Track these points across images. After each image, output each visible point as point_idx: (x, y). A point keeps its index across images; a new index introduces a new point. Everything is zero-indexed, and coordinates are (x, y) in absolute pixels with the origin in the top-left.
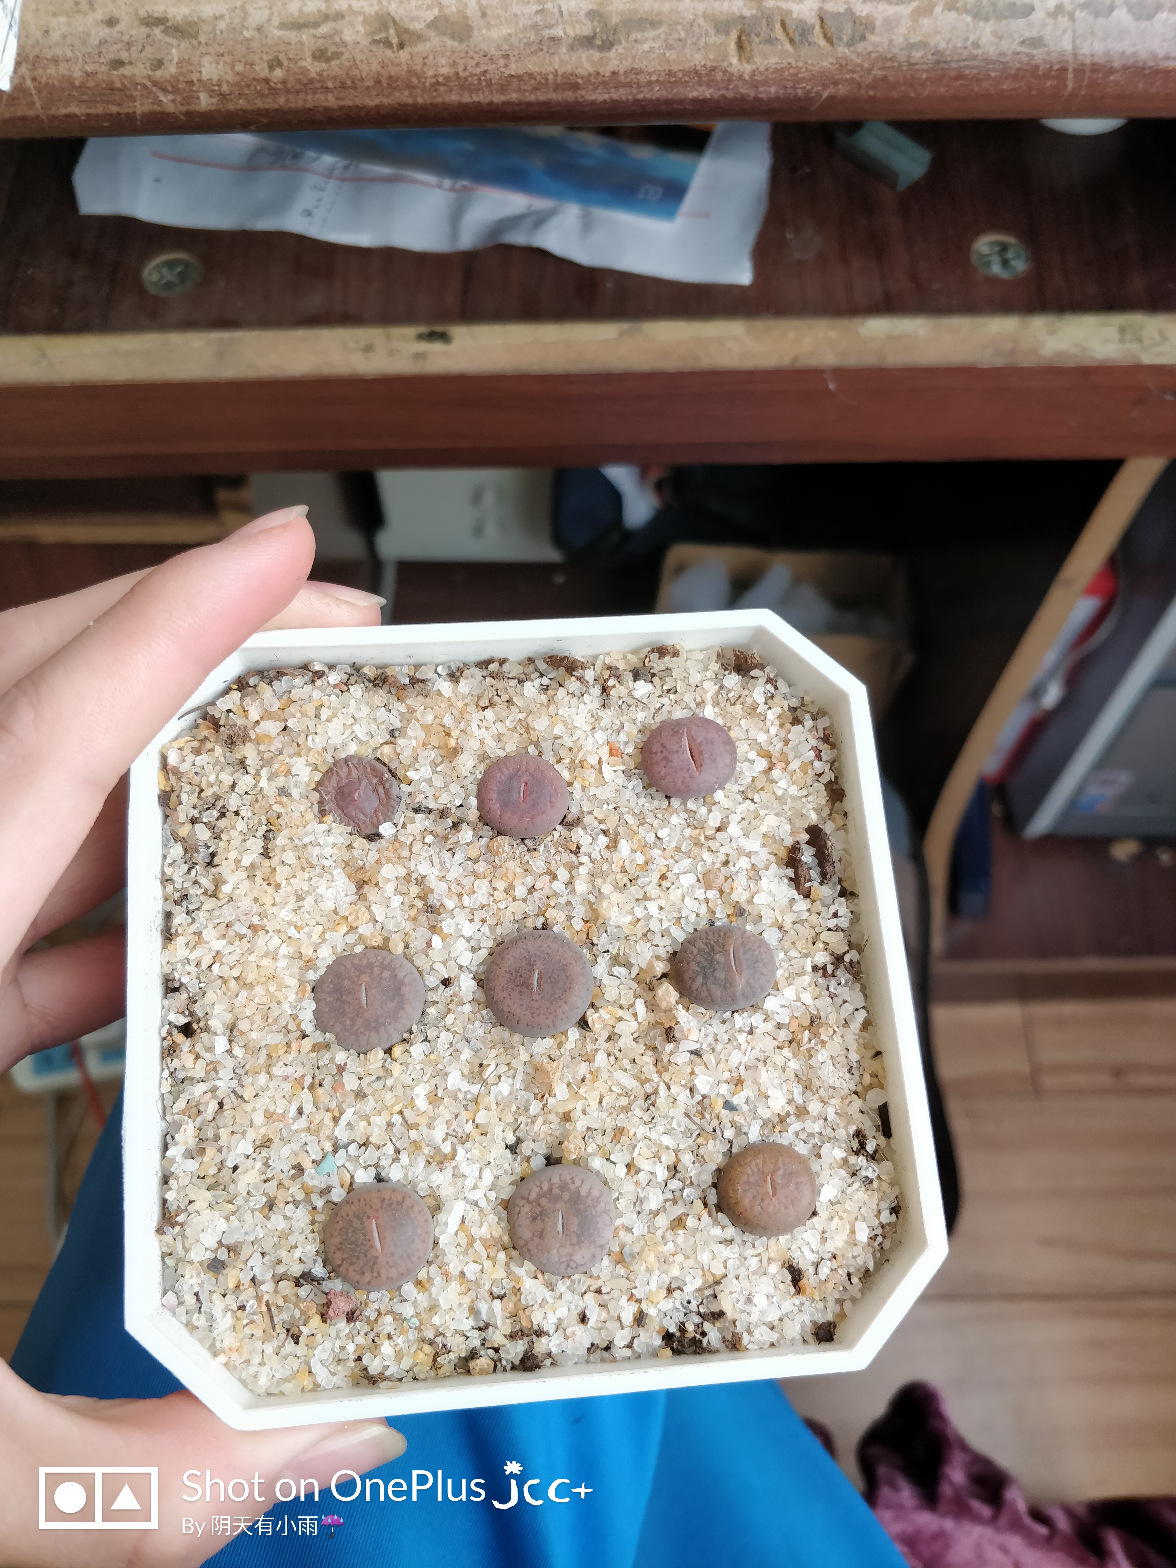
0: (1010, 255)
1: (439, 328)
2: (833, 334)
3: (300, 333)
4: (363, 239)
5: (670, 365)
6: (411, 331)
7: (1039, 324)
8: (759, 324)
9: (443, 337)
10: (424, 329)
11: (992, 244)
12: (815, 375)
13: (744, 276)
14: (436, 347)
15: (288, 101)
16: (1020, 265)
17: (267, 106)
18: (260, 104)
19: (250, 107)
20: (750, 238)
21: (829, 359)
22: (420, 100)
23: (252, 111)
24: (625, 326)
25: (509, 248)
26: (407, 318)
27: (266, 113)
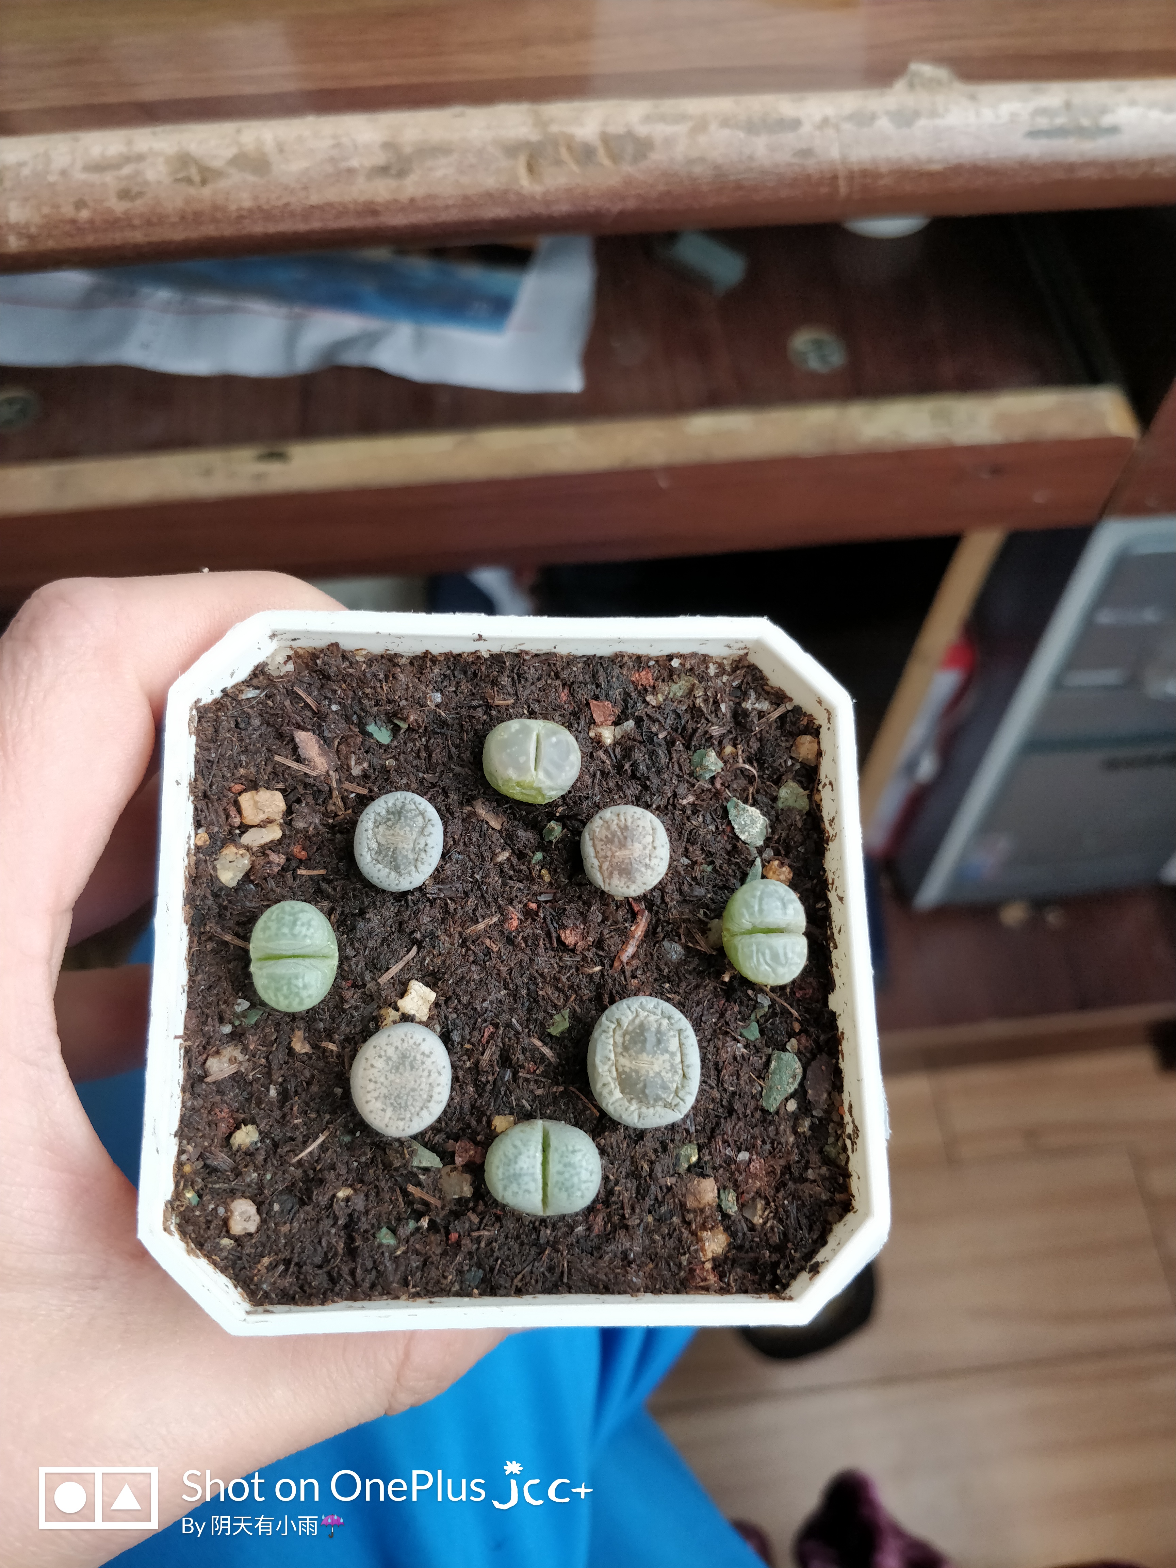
0: (827, 351)
1: (277, 448)
2: (660, 435)
4: (201, 365)
5: (506, 471)
6: (250, 452)
7: (856, 411)
8: (591, 428)
9: (281, 456)
10: (263, 449)
11: (809, 341)
12: (645, 474)
13: (574, 384)
14: (275, 467)
15: (96, 239)
16: (837, 359)
17: (76, 245)
18: (68, 243)
20: (578, 346)
21: (658, 457)
23: (61, 251)
24: (459, 436)
25: (343, 370)
26: (246, 439)
27: (76, 251)
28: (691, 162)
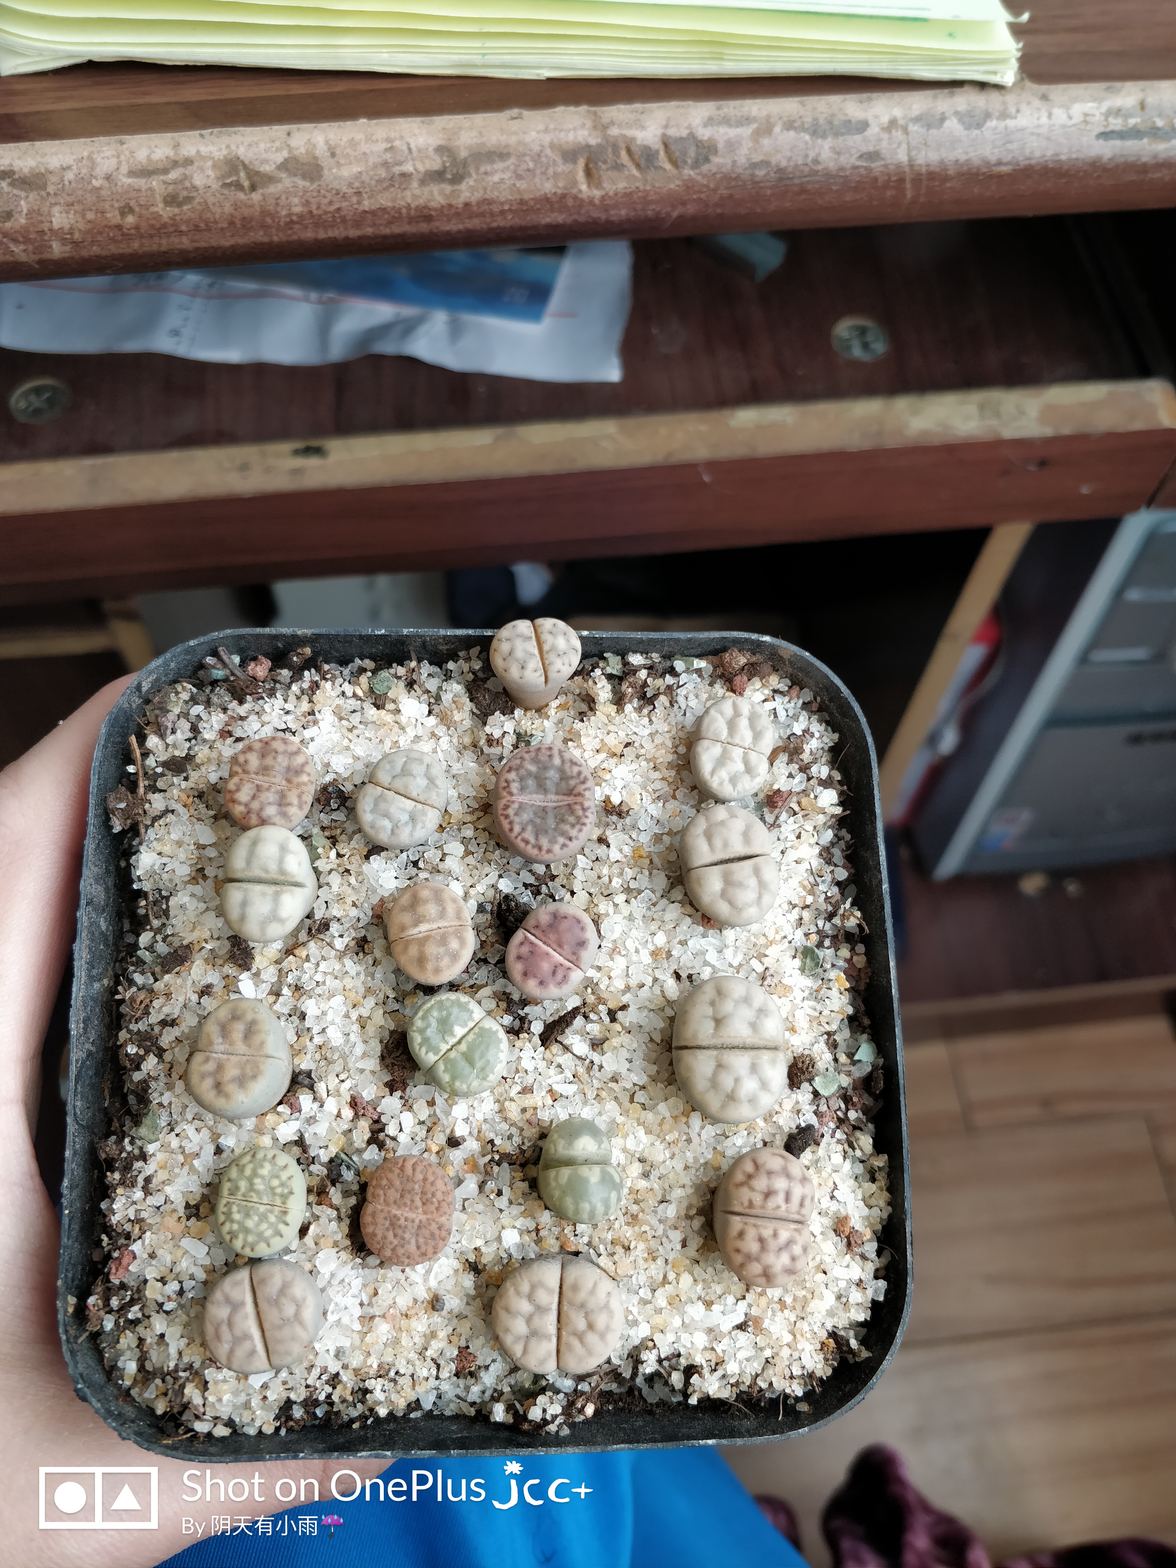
0: (869, 338)
1: (314, 443)
2: (703, 428)
3: (174, 455)
4: (233, 355)
5: (547, 467)
6: (286, 447)
7: (902, 404)
8: (631, 422)
9: (318, 451)
10: (299, 445)
11: (850, 328)
12: (689, 469)
13: (613, 374)
14: (313, 462)
15: (142, 245)
16: (880, 347)
17: (121, 251)
18: (114, 249)
19: (104, 253)
20: (616, 334)
21: (701, 453)
22: (276, 239)
23: (107, 256)
24: (499, 431)
25: (378, 359)
26: (281, 434)
27: (121, 257)
28: (754, 166)
